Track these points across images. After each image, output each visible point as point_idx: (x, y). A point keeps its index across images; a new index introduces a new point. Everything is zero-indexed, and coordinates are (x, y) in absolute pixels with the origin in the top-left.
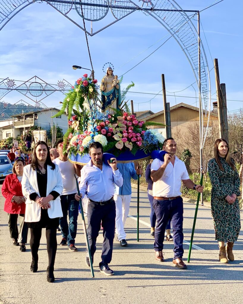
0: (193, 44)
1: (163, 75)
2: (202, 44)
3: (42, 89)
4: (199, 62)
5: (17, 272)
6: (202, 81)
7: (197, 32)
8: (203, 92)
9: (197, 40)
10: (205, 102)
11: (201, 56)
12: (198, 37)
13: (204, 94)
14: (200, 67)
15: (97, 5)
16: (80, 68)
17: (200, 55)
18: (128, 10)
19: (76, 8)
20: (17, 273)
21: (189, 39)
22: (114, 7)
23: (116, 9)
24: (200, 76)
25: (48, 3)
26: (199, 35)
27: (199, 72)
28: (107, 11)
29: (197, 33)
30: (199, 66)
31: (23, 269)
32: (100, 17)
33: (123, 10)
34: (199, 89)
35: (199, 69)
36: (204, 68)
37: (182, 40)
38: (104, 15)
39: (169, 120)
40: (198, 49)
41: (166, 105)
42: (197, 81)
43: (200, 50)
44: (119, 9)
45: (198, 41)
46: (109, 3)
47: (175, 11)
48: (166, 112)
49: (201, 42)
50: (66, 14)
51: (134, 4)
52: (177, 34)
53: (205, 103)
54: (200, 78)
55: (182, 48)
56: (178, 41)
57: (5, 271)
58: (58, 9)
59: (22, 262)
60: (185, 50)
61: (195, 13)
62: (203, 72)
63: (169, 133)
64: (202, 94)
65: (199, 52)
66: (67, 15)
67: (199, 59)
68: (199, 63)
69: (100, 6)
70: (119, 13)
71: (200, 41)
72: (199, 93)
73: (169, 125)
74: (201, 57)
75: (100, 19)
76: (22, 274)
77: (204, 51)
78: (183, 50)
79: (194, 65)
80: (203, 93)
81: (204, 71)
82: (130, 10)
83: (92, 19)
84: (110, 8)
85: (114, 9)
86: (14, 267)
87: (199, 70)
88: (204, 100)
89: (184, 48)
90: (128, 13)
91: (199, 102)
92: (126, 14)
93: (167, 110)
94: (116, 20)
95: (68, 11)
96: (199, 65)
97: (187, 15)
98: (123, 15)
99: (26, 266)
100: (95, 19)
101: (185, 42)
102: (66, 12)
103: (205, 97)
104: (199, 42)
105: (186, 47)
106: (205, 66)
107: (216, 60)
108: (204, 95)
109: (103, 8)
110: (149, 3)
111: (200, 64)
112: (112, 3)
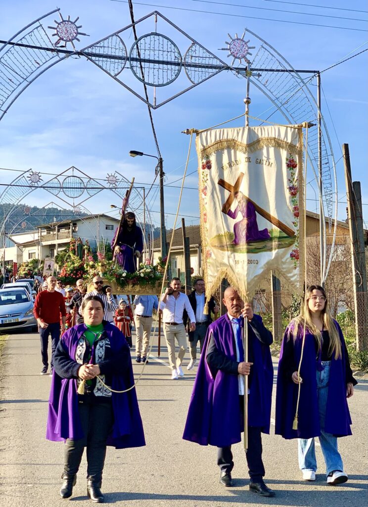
2: (324, 122)
3: (82, 186)
4: (319, 148)
5: (24, 479)
6: (323, 178)
8: (326, 194)
11: (322, 139)
12: (318, 111)
13: (327, 198)
14: (321, 157)
15: (163, 63)
16: (141, 154)
17: (320, 138)
18: (210, 70)
19: (132, 67)
20: (24, 481)
22: (190, 66)
23: (193, 68)
24: (321, 170)
25: (89, 59)
27: (319, 163)
28: (179, 71)
29: (317, 104)
30: (319, 155)
31: (33, 474)
32: (169, 81)
33: (203, 69)
34: (319, 190)
35: (319, 159)
36: (327, 157)
37: (293, 115)
38: (174, 77)
40: (318, 129)
42: (317, 177)
43: (320, 130)
44: (197, 69)
45: (318, 117)
46: (182, 59)
47: (282, 71)
49: (323, 118)
50: (116, 75)
51: (221, 61)
54: (321, 173)
57: (5, 478)
58: (104, 68)
59: (32, 462)
61: (313, 74)
64: (324, 197)
65: (319, 134)
66: (117, 77)
67: (319, 143)
68: (319, 151)
69: (167, 63)
70: (197, 74)
71: (321, 116)
74: (322, 142)
75: (168, 84)
76: (31, 483)
77: (327, 132)
81: (327, 163)
82: (214, 71)
83: (156, 83)
84: (183, 67)
85: (189, 68)
86: (19, 471)
88: (328, 207)
90: (211, 74)
92: (207, 77)
94: (193, 84)
95: (119, 71)
96: (319, 153)
97: (300, 78)
98: (204, 78)
99: (38, 470)
100: (161, 83)
102: (117, 73)
103: (328, 202)
104: (320, 119)
106: (328, 155)
107: (346, 146)
108: (327, 200)
109: (173, 67)
110: (243, 60)
111: (321, 152)
112: (187, 60)
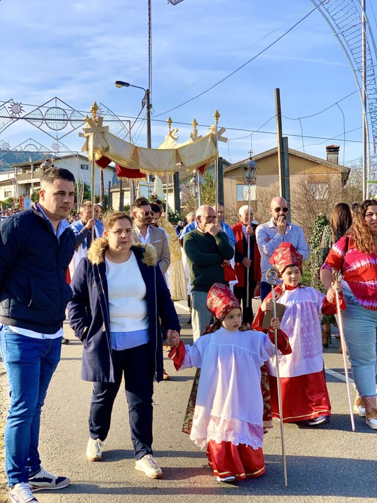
0: (354, 26)
1: (278, 90)
2: (369, 26)
3: (66, 118)
4: (363, 57)
6: (368, 92)
7: (361, 4)
8: (371, 111)
9: (361, 19)
10: (374, 129)
11: (367, 47)
12: (363, 13)
13: (372, 115)
14: (365, 67)
16: (127, 85)
17: (365, 45)
21: (347, 16)
24: (365, 82)
26: (365, 9)
27: (363, 75)
29: (362, 6)
30: (363, 66)
34: (363, 106)
35: (363, 70)
36: (372, 68)
37: (334, 17)
39: (286, 167)
40: (363, 34)
41: (282, 141)
42: (361, 91)
43: (365, 36)
45: (363, 21)
48: (282, 153)
49: (368, 22)
52: (326, 6)
53: (373, 131)
54: (365, 87)
55: (335, 31)
56: (327, 20)
60: (340, 35)
62: (371, 75)
63: (287, 188)
64: (368, 115)
65: (363, 41)
67: (363, 52)
68: (363, 60)
71: (366, 20)
72: (364, 113)
73: (287, 175)
74: (367, 50)
77: (372, 38)
78: (337, 35)
79: (354, 62)
80: (370, 113)
81: (373, 75)
87: (363, 73)
88: (372, 127)
89: (338, 31)
91: (363, 128)
93: (283, 150)
96: (363, 63)
101: (340, 20)
103: (373, 120)
104: (365, 23)
105: (342, 30)
106: (374, 65)
108: (372, 118)
111: (365, 62)
